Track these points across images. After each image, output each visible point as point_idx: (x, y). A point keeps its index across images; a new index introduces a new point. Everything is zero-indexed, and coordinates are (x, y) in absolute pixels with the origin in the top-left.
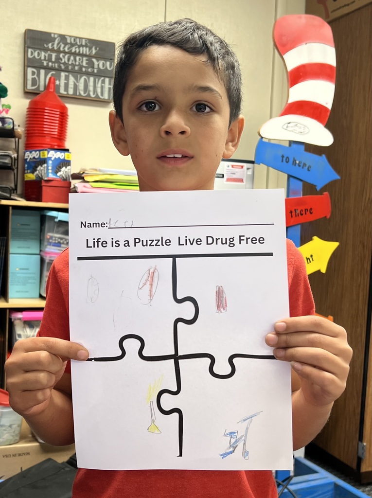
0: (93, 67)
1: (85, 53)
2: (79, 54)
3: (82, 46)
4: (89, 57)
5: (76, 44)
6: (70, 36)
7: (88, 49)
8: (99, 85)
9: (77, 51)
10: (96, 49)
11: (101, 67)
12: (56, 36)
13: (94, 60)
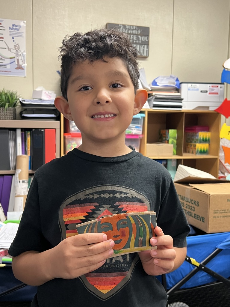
0: (139, 40)
1: (135, 33)
2: (132, 34)
3: (133, 30)
4: (137, 35)
5: (131, 29)
6: (128, 25)
7: (136, 31)
8: (142, 49)
9: (131, 32)
10: (140, 31)
11: (143, 40)
12: (121, 25)
13: (139, 36)
